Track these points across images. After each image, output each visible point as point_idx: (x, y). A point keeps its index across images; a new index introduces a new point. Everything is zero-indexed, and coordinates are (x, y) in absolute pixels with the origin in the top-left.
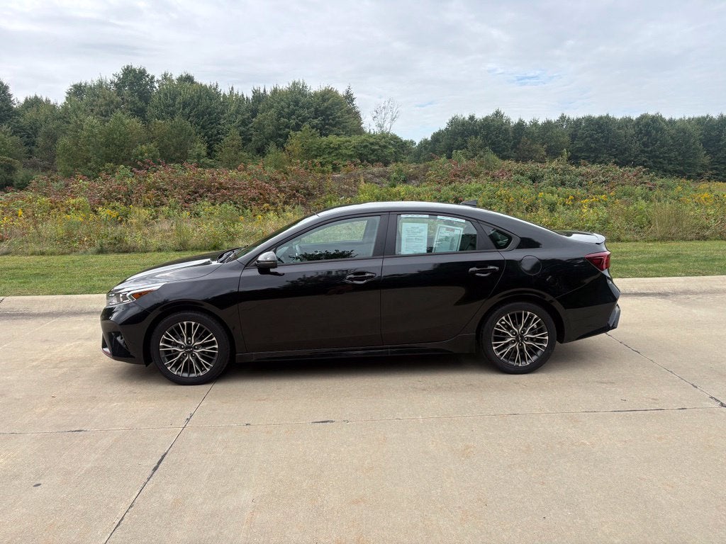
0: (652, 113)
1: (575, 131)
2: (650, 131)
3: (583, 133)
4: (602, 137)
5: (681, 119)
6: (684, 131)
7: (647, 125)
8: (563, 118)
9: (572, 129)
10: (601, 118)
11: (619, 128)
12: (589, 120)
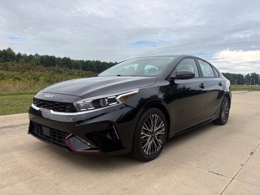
0: (67, 57)
1: (42, 60)
2: (67, 63)
3: (46, 61)
4: (52, 63)
5: (75, 60)
6: (77, 64)
7: (66, 61)
8: (36, 55)
9: (41, 59)
10: (51, 57)
11: (58, 61)
12: (47, 57)
